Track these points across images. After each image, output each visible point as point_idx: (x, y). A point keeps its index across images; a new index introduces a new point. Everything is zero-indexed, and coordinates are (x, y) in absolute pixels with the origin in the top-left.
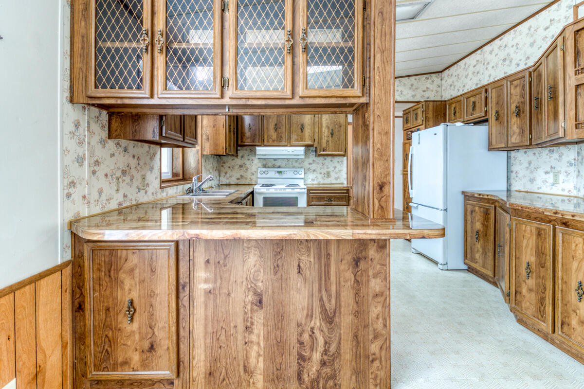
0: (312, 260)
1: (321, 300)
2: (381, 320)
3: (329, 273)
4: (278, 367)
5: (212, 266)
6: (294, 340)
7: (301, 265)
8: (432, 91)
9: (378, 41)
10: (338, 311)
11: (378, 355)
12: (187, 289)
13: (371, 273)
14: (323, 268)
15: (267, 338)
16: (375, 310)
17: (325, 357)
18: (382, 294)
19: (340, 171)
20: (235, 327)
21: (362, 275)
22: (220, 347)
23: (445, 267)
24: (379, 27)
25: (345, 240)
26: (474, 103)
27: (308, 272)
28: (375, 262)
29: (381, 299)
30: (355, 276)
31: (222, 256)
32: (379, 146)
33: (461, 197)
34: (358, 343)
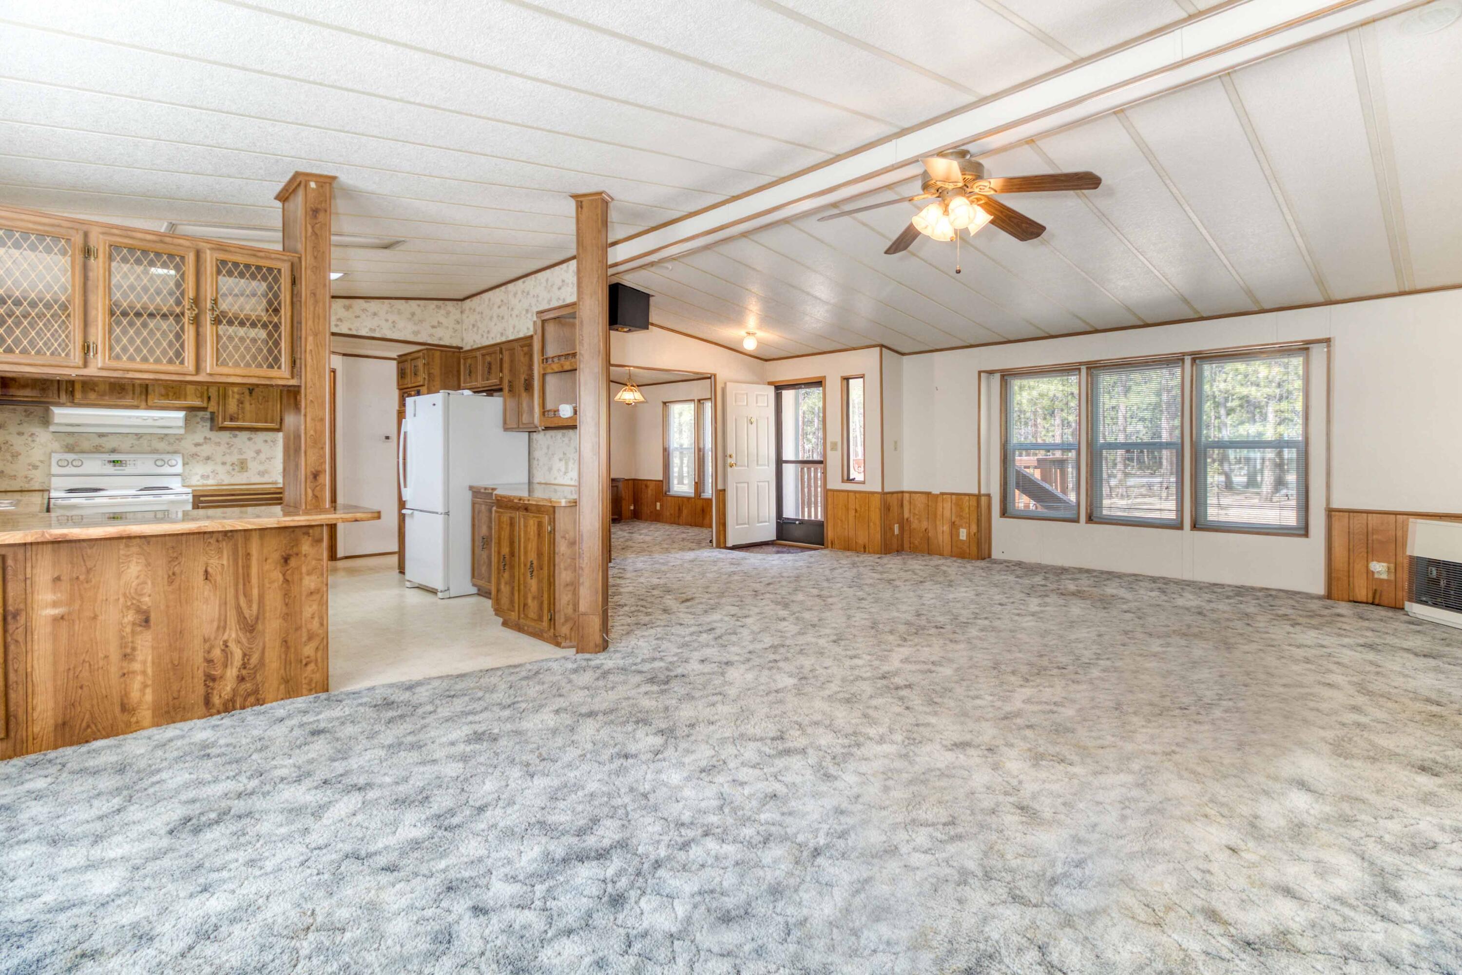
0: (225, 562)
1: (238, 608)
2: (316, 619)
3: (248, 575)
4: (175, 695)
5: (65, 585)
6: (199, 659)
7: (209, 569)
8: (447, 328)
9: (310, 323)
10: (261, 617)
11: (313, 658)
12: (22, 620)
13: (304, 569)
14: (240, 571)
15: (156, 664)
16: (309, 610)
17: (244, 672)
18: (318, 591)
19: (269, 459)
20: (106, 657)
21: (293, 573)
22: (81, 687)
23: (447, 595)
24: (312, 309)
25: (271, 529)
26: (490, 364)
27: (219, 578)
28: (309, 558)
29: (316, 597)
30: (284, 575)
31: (84, 569)
32: (312, 432)
33: (469, 495)
34: (288, 648)
